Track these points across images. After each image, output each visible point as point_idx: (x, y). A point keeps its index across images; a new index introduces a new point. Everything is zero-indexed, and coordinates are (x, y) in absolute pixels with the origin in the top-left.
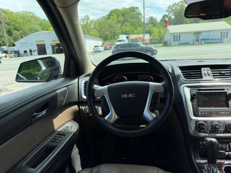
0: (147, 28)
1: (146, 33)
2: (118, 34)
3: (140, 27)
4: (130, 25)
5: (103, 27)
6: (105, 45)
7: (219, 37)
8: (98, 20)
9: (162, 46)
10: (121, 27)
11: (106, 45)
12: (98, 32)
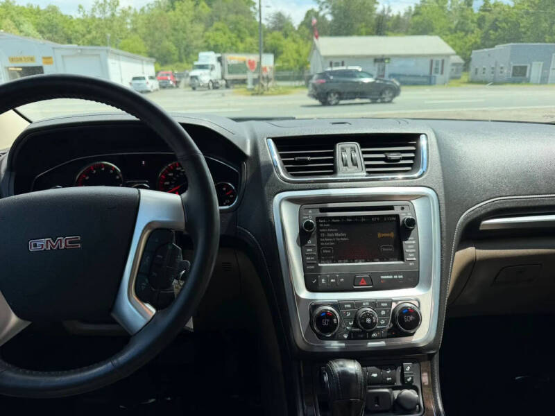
0: (269, 40)
1: (266, 51)
2: (196, 51)
3: (252, 35)
4: (227, 30)
5: (157, 29)
6: (163, 75)
7: (427, 72)
8: (142, 10)
9: (302, 86)
10: (204, 32)
11: (165, 76)
12: (144, 43)
